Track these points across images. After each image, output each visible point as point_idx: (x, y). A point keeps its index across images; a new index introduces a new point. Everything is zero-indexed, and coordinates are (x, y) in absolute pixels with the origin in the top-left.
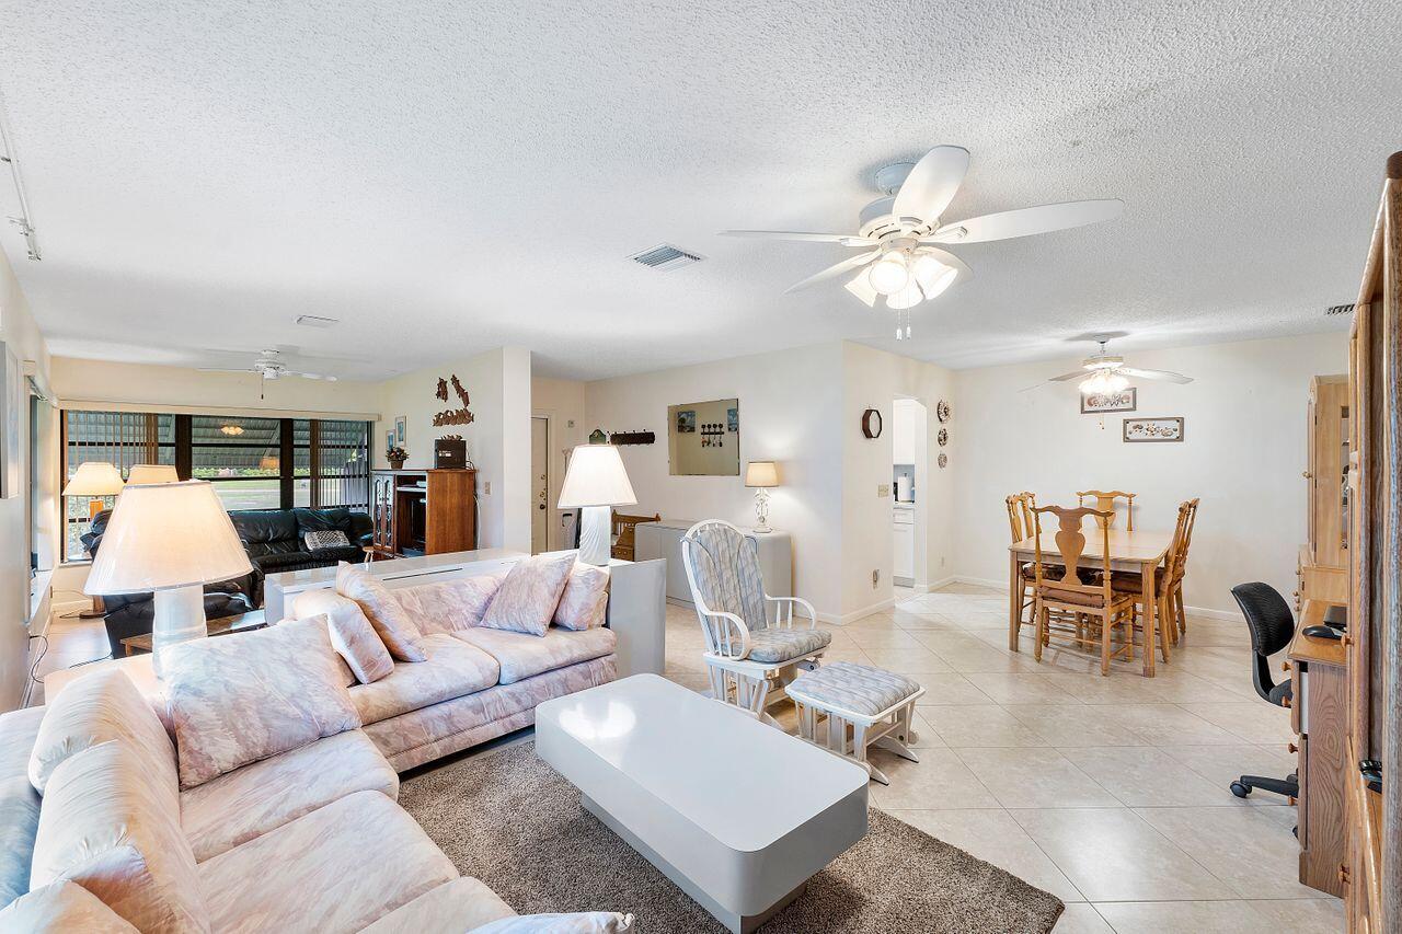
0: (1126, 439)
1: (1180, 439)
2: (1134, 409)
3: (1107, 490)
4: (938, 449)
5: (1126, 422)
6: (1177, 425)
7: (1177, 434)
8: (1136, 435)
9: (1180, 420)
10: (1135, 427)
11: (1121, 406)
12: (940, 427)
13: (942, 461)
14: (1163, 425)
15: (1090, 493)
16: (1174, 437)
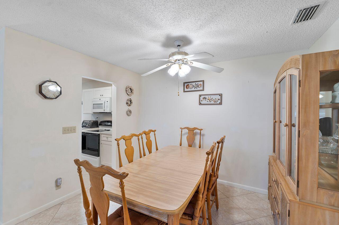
0: (200, 104)
1: (221, 104)
2: (203, 90)
3: (192, 127)
4: (127, 108)
5: (200, 96)
6: (219, 97)
7: (219, 101)
8: (204, 102)
9: (221, 95)
10: (203, 98)
11: (198, 89)
12: (128, 97)
13: (129, 113)
14: (214, 97)
15: (185, 128)
16: (218, 103)
